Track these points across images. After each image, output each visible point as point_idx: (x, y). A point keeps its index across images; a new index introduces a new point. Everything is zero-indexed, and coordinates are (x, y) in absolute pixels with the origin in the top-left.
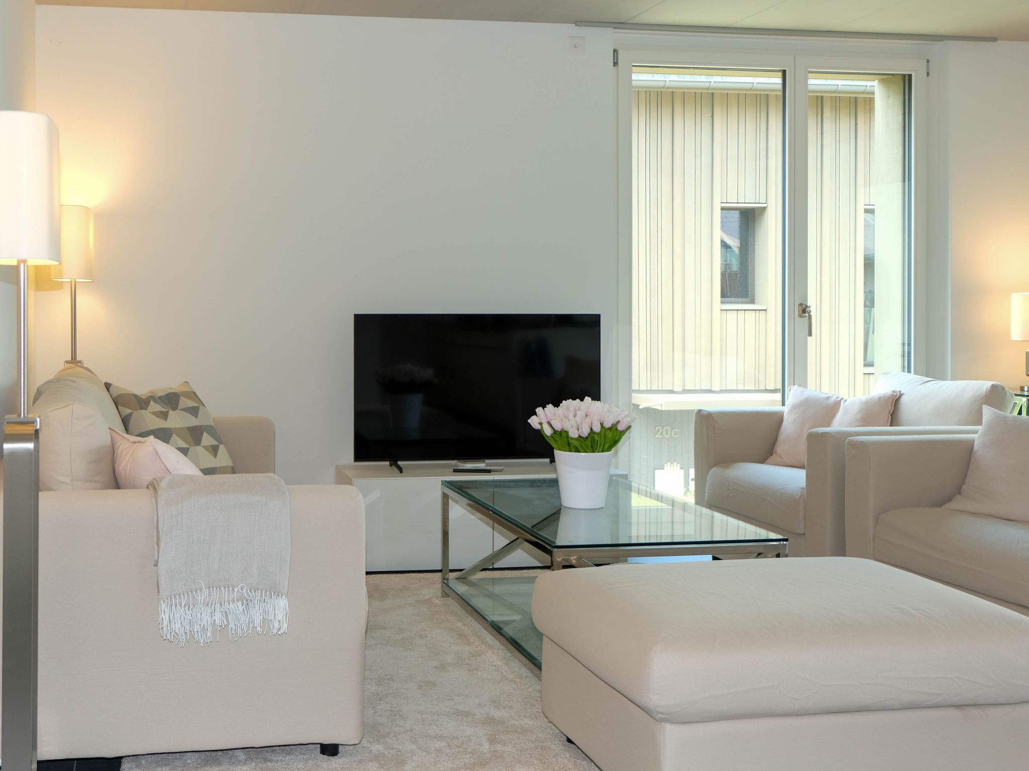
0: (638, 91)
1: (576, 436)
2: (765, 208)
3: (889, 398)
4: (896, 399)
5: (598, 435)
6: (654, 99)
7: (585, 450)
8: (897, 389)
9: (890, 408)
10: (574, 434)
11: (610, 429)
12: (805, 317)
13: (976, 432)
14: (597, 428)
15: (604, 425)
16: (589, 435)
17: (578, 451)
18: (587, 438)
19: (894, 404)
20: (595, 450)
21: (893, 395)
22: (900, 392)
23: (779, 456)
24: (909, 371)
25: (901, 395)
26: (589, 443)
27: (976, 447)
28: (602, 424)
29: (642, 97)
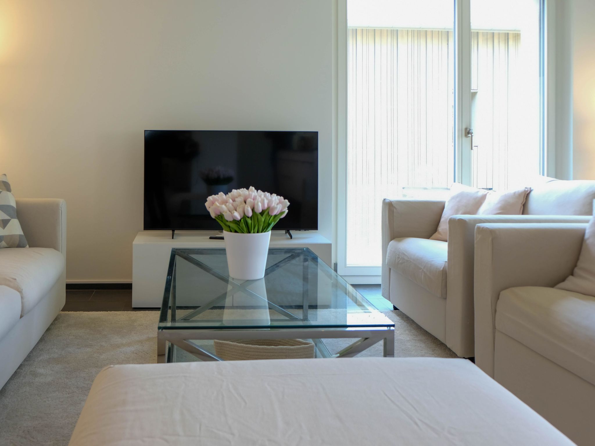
0: (408, 30)
1: (231, 220)
2: (477, 92)
3: (522, 193)
4: (527, 193)
5: (251, 220)
6: (416, 34)
7: (242, 231)
8: (529, 187)
9: (522, 200)
10: (228, 217)
11: (262, 213)
12: (469, 137)
13: (587, 221)
14: (250, 214)
15: (256, 210)
16: (241, 219)
17: (236, 232)
18: (240, 220)
19: (525, 197)
20: (250, 231)
21: (525, 191)
22: (530, 188)
23: (440, 233)
24: (543, 175)
25: (531, 191)
26: (243, 225)
27: (587, 236)
28: (253, 210)
29: (410, 34)
